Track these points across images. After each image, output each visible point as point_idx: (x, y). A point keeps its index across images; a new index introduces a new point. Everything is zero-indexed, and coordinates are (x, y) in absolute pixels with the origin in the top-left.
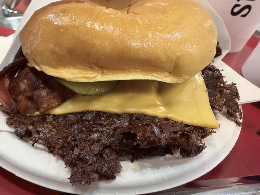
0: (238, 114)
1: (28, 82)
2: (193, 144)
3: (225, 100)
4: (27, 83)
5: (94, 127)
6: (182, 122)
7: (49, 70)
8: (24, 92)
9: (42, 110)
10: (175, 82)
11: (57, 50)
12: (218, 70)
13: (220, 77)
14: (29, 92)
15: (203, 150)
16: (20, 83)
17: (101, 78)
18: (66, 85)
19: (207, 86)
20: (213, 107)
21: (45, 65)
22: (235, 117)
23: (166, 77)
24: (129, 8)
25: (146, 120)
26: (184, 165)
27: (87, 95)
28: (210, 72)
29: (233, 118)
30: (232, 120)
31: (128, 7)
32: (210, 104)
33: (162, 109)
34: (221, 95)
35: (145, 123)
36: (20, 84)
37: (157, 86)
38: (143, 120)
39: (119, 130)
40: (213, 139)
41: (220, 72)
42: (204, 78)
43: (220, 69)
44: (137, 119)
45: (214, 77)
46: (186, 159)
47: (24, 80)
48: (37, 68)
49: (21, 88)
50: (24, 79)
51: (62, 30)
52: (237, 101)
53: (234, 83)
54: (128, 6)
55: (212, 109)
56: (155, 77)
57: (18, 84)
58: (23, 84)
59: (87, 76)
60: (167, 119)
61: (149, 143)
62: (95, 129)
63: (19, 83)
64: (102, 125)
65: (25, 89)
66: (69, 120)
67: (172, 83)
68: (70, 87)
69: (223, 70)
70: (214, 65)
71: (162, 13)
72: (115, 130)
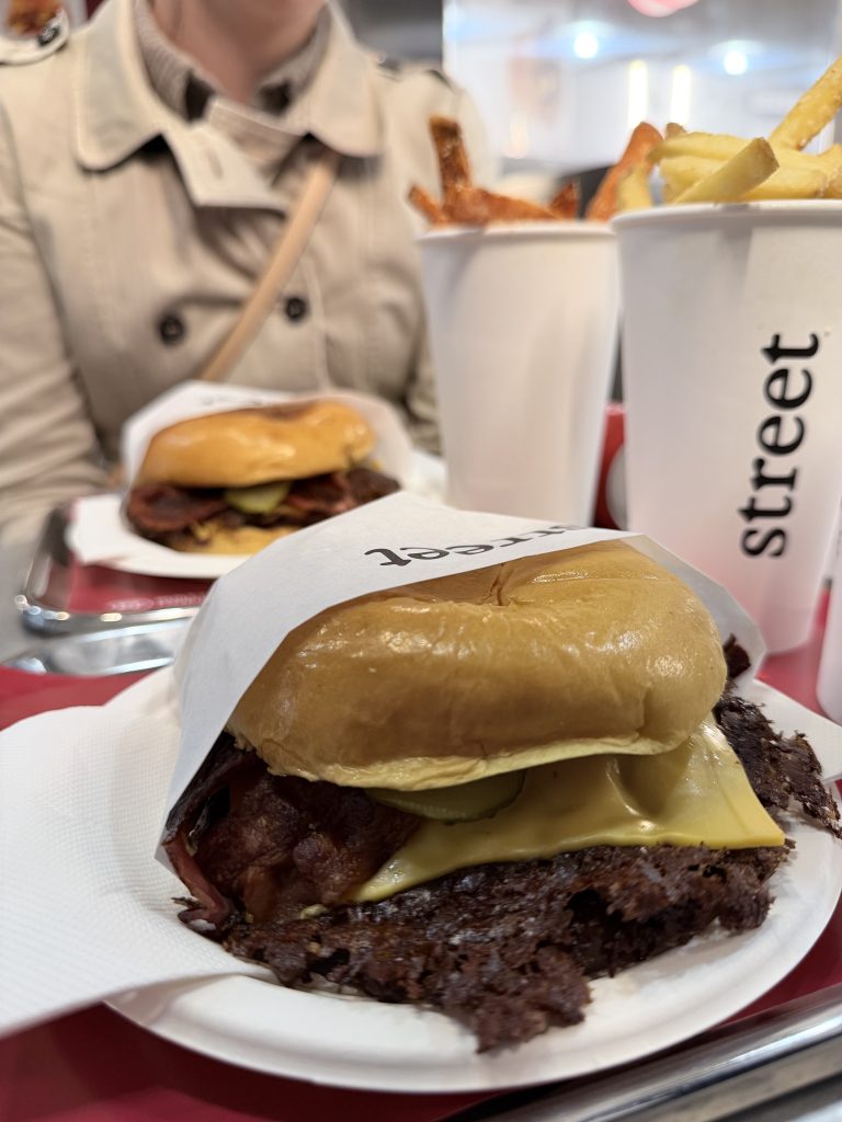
0: (827, 809)
1: (270, 822)
2: (740, 891)
3: (788, 779)
4: (267, 826)
5: (494, 906)
6: (702, 843)
7: (345, 773)
8: (262, 854)
9: (330, 895)
10: (659, 751)
11: (365, 717)
12: (752, 707)
13: (761, 726)
14: (277, 852)
15: (771, 906)
16: (245, 832)
17: (487, 768)
18: (400, 803)
19: (737, 752)
20: (766, 802)
21: (330, 762)
22: (824, 817)
23: (634, 741)
24: (499, 591)
25: (618, 856)
26: (738, 953)
27: (459, 820)
28: (736, 716)
29: (819, 821)
30: (819, 828)
31: (496, 588)
32: (756, 793)
33: (647, 825)
34: (777, 767)
35: (619, 862)
36: (245, 835)
37: (618, 772)
38: (610, 857)
39: (560, 897)
40: (788, 881)
41: (758, 711)
42: (724, 733)
43: (758, 704)
44: (595, 859)
45: (747, 725)
46: (738, 939)
47: (258, 817)
48: (306, 774)
49: (248, 845)
50: (256, 816)
51: (372, 670)
52: (818, 777)
53: (800, 732)
54: (494, 585)
55: (765, 806)
56: (613, 745)
57: (236, 835)
58: (254, 831)
59: (451, 769)
60: (667, 845)
61: (641, 902)
62: (497, 908)
63: (242, 832)
64: (510, 894)
65: (262, 845)
66: (416, 906)
67: (651, 753)
68: (412, 806)
69: (763, 705)
70: (738, 696)
71: (584, 600)
72: (550, 897)
